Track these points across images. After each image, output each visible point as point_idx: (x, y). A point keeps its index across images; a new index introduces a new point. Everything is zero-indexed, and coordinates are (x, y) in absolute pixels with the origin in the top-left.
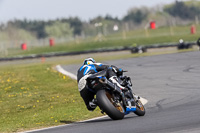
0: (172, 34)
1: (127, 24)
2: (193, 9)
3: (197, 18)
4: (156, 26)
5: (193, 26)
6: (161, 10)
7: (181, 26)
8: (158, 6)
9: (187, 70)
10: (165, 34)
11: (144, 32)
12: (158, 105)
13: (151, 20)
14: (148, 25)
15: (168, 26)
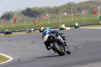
0: (25, 24)
1: (3, 20)
2: (36, 12)
3: (37, 16)
4: (17, 21)
5: (36, 21)
6: (19, 13)
7: (29, 20)
8: (18, 11)
9: (33, 43)
10: (22, 25)
11: (11, 24)
12: (18, 61)
13: (14, 18)
14: (13, 20)
15: (23, 20)
